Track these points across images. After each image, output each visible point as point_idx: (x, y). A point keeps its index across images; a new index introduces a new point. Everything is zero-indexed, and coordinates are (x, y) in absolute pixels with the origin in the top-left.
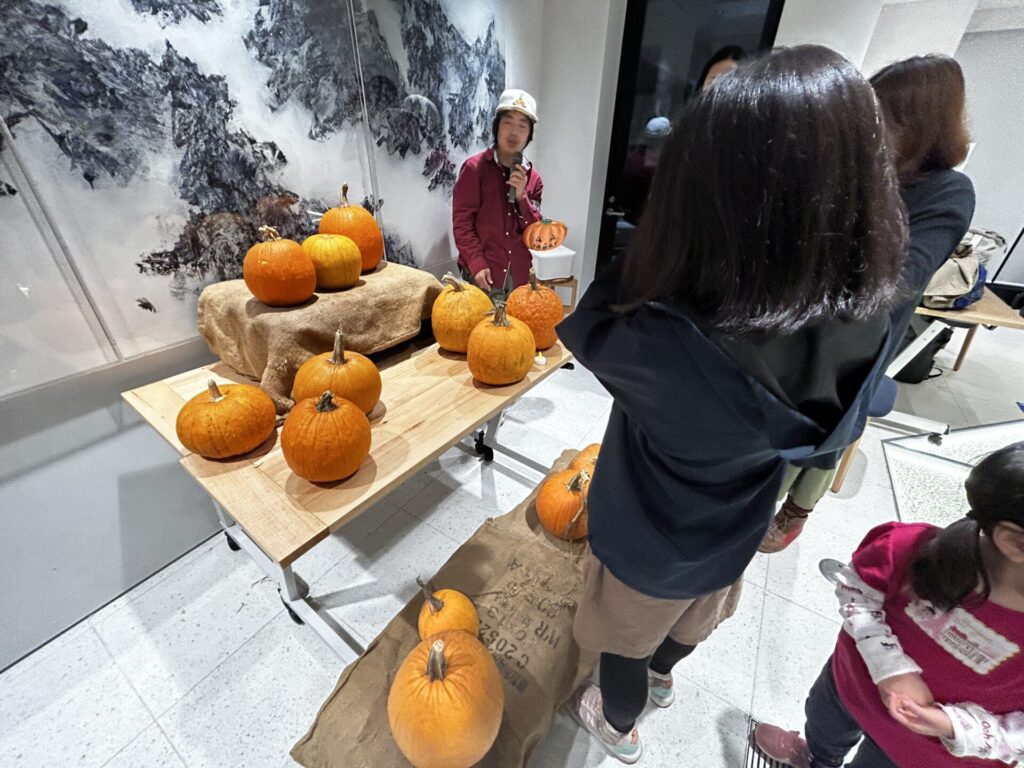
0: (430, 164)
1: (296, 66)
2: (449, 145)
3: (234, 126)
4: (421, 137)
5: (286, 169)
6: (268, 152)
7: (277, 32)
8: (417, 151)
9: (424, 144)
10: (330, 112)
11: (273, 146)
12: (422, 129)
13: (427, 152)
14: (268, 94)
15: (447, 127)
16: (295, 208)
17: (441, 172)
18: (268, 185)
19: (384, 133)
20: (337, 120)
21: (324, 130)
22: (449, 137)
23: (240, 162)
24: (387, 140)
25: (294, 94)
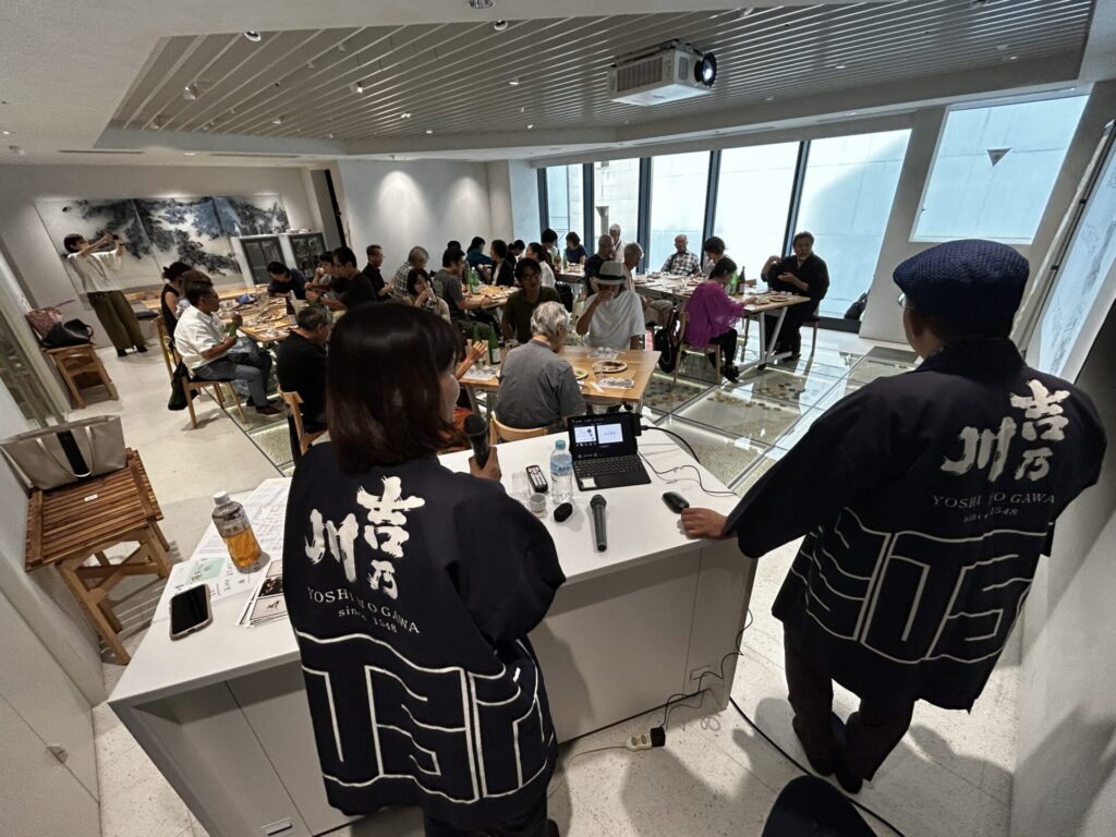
3: (190, 240)
5: (203, 247)
6: (198, 244)
7: (200, 222)
10: (215, 235)
14: (198, 233)
18: (198, 251)
20: (218, 236)
21: (214, 238)
23: (192, 247)
25: (204, 232)
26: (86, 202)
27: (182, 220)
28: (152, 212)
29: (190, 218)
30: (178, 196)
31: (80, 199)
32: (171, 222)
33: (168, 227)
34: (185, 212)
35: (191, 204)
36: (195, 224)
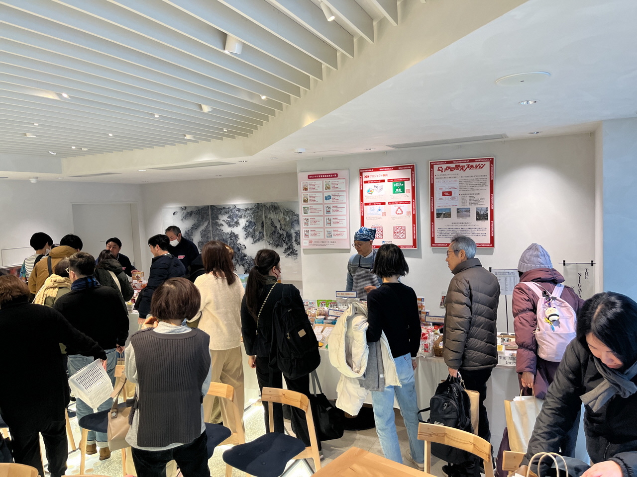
0: (286, 250)
1: (251, 231)
2: (294, 244)
3: (238, 242)
4: (283, 243)
5: (246, 250)
6: (243, 247)
7: (249, 226)
8: (282, 246)
9: (285, 244)
10: (257, 239)
11: (244, 245)
12: (284, 241)
13: (285, 246)
14: (245, 236)
15: (294, 239)
16: (246, 258)
17: (291, 252)
18: (242, 253)
19: (271, 242)
20: (259, 240)
21: (255, 242)
22: (294, 242)
23: (238, 248)
24: (272, 244)
25: (250, 236)
26: (185, 208)
27: (237, 223)
28: (220, 217)
29: (243, 222)
30: (240, 203)
31: (183, 206)
32: (230, 226)
33: (227, 229)
34: (241, 217)
35: (247, 210)
36: (245, 228)
